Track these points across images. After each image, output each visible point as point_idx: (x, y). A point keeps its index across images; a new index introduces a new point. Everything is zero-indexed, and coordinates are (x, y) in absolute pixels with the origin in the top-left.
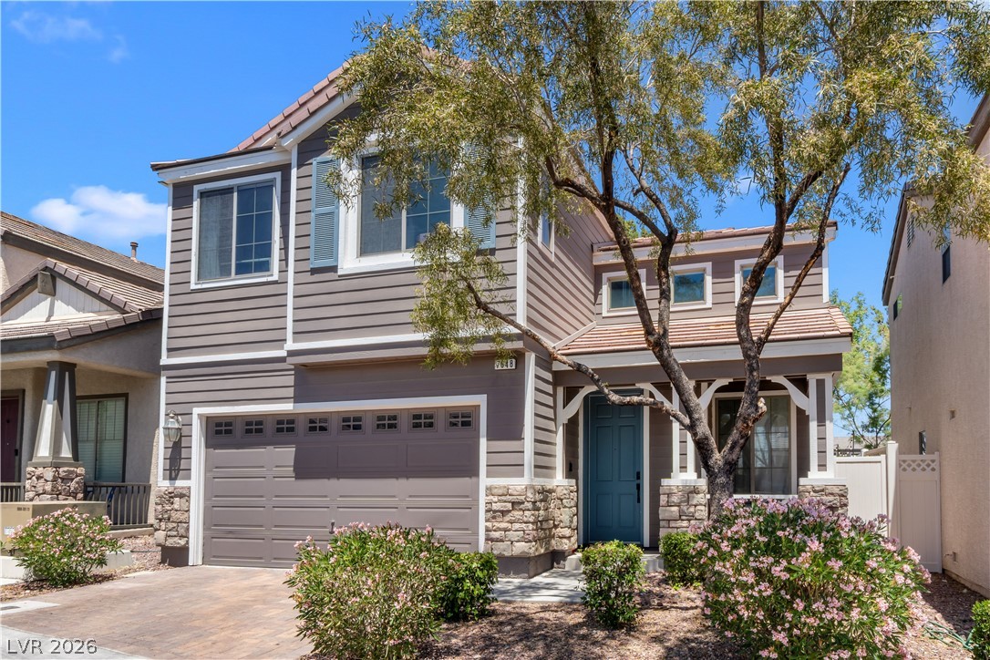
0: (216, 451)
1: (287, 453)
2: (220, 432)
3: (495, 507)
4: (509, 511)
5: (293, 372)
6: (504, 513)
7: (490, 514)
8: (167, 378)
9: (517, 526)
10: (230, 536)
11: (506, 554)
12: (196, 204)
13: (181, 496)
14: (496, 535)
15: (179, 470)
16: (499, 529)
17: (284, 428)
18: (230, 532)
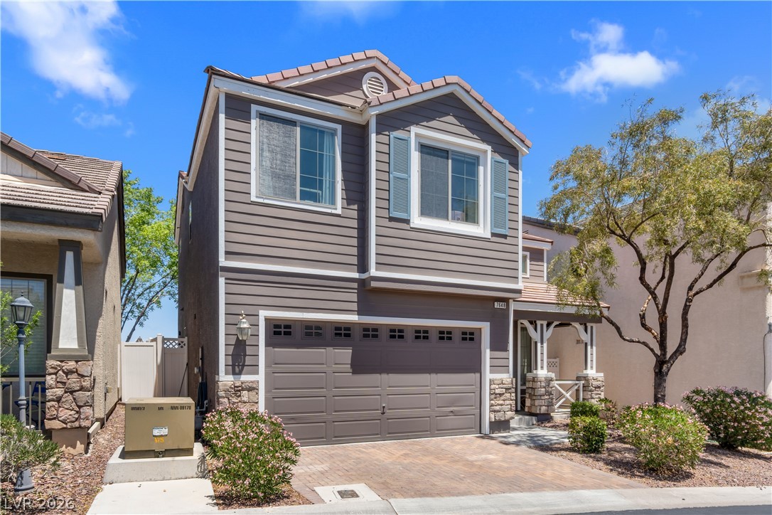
0: (276, 349)
1: (345, 354)
2: (280, 333)
3: (497, 391)
4: (503, 394)
5: (356, 291)
6: (501, 395)
7: (493, 396)
8: (226, 279)
9: (508, 402)
10: (293, 422)
11: (503, 419)
12: (254, 123)
13: (250, 389)
14: (497, 408)
15: (244, 365)
16: (498, 405)
17: (342, 333)
18: (293, 419)
